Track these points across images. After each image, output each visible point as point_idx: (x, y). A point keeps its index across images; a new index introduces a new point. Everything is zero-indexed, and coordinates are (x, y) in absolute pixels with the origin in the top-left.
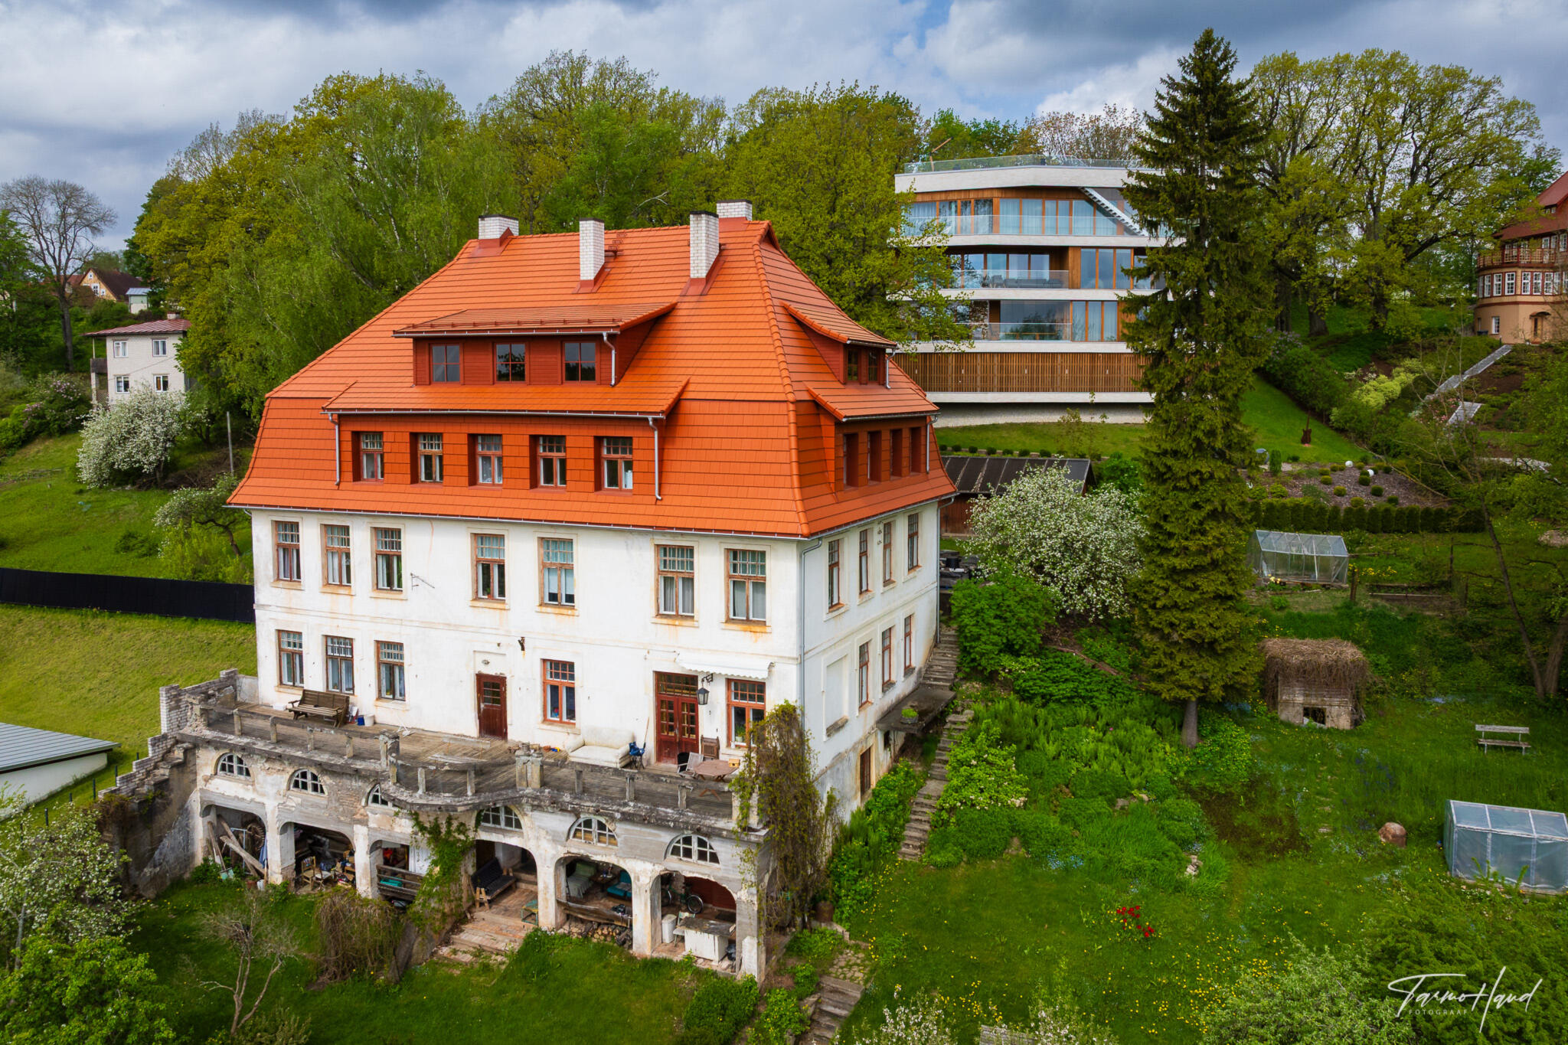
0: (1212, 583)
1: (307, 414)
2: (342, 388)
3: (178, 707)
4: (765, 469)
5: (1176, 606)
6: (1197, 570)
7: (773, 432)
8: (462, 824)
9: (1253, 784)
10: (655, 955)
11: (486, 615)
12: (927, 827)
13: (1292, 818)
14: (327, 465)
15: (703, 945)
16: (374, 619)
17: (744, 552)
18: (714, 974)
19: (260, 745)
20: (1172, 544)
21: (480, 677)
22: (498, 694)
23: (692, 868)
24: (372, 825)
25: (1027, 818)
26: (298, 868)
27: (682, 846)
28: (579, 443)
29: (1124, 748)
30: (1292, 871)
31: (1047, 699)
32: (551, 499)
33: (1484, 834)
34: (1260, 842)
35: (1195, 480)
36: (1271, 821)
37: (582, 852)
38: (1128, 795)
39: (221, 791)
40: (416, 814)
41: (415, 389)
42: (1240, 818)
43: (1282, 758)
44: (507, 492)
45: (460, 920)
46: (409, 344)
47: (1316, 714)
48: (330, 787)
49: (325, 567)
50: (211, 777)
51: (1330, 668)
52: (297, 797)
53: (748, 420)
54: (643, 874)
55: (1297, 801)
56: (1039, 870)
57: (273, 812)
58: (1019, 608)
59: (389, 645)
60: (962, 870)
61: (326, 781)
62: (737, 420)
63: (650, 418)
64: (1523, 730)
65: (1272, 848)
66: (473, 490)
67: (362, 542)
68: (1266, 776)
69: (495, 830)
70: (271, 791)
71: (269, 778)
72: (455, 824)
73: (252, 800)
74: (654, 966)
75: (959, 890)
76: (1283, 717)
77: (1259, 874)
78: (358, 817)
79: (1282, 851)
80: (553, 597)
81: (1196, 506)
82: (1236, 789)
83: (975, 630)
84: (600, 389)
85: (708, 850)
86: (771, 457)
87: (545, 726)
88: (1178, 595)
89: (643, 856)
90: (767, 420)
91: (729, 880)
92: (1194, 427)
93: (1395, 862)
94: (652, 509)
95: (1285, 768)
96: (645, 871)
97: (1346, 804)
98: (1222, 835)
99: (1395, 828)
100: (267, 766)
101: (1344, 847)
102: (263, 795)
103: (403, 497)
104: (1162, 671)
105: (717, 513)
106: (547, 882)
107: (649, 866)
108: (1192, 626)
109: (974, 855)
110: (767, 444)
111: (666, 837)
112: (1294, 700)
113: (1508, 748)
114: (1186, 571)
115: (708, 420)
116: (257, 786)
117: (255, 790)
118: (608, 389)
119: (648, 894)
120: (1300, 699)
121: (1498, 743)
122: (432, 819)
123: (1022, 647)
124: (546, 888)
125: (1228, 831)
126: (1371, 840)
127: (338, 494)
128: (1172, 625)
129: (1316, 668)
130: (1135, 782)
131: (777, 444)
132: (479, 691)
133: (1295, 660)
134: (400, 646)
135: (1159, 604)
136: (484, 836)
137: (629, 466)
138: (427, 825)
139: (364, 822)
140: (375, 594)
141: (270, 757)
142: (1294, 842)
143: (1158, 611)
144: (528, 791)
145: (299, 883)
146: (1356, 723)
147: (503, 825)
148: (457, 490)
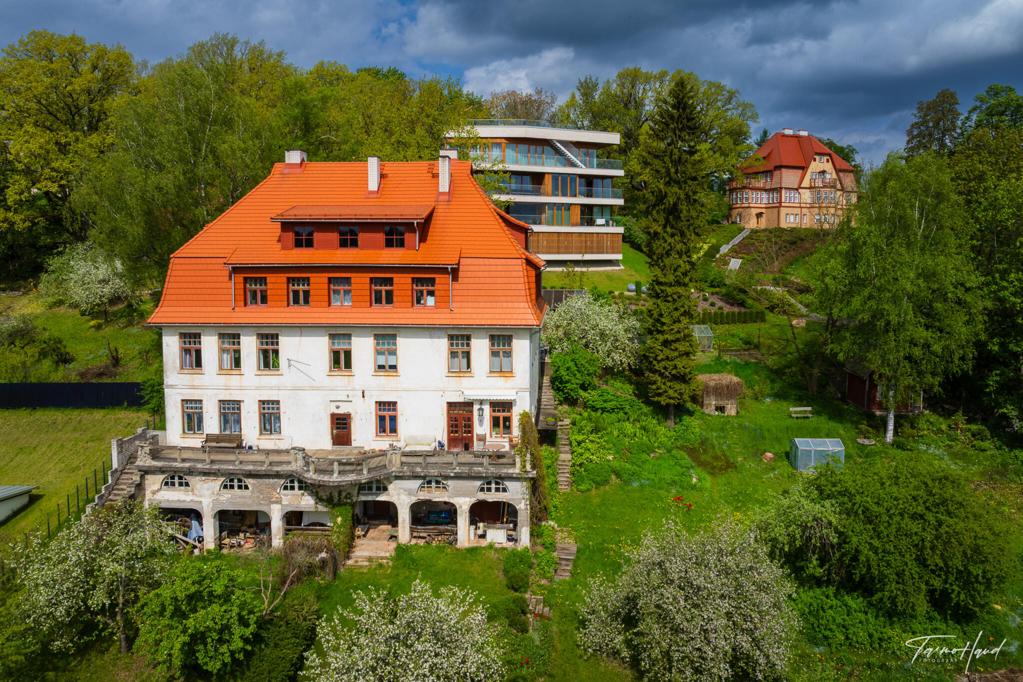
0: (682, 347)
1: (216, 267)
2: (231, 252)
3: (122, 452)
4: (512, 293)
5: (667, 358)
6: (677, 340)
7: (514, 274)
8: (349, 494)
9: (703, 443)
10: (471, 546)
11: (340, 380)
12: (568, 475)
13: (725, 455)
14: (227, 297)
15: (497, 536)
16: (258, 388)
17: (499, 336)
18: (506, 549)
19: (199, 466)
20: (665, 328)
21: (333, 416)
22: (346, 424)
23: (492, 497)
24: (284, 503)
25: (615, 464)
26: (220, 538)
27: (485, 486)
28: (402, 282)
29: (644, 428)
30: (734, 477)
31: (604, 410)
32: (383, 315)
33: (810, 451)
34: (715, 467)
35: (675, 297)
36: (716, 458)
37: (427, 498)
38: (654, 452)
39: (166, 498)
40: (317, 492)
41: (283, 252)
42: (703, 458)
43: (712, 430)
44: (354, 310)
45: (350, 546)
46: (279, 225)
47: (721, 409)
48: (253, 485)
49: (221, 360)
50: (158, 490)
51: (728, 387)
52: (227, 495)
53: (499, 268)
54: (463, 504)
55: (725, 448)
56: (629, 488)
57: (208, 506)
58: (587, 365)
59: (268, 402)
60: (594, 492)
61: (250, 482)
62: (493, 268)
63: (449, 267)
64: (809, 409)
65: (721, 469)
66: (330, 309)
67: (249, 345)
68: (707, 439)
69: (372, 494)
70: (207, 493)
71: (206, 486)
72: (344, 494)
73: (191, 501)
74: (472, 551)
75: (596, 501)
76: (707, 412)
77: (722, 479)
78: (274, 499)
79: (725, 469)
80: (381, 367)
81: (676, 309)
82: (696, 445)
83: (567, 377)
84: (410, 252)
85: (501, 486)
86: (514, 286)
87: (378, 439)
88: (667, 352)
89: (464, 495)
90: (511, 268)
91: (513, 500)
92: (675, 270)
93: (773, 469)
94: (449, 316)
95: (715, 434)
96: (465, 502)
97: (745, 447)
98: (699, 466)
99: (769, 455)
100: (204, 478)
101: (751, 465)
102: (201, 496)
103: (283, 315)
104: (660, 391)
105: (486, 316)
106: (404, 516)
107: (468, 499)
108: (675, 367)
109: (598, 484)
110: (512, 280)
111: (478, 483)
112: (712, 402)
113: (804, 418)
114: (673, 341)
115: (471, 268)
116: (196, 492)
117: (194, 494)
118: (415, 252)
119: (468, 514)
120: (714, 403)
121: (799, 415)
122: (328, 493)
123: (589, 385)
124: (404, 521)
125: (702, 464)
126: (761, 460)
127: (234, 315)
128: (665, 368)
129: (722, 387)
130: (656, 445)
131: (517, 281)
132: (332, 423)
133: (712, 383)
134: (278, 402)
135: (659, 358)
136: (363, 498)
137: (431, 293)
138: (325, 498)
139: (279, 502)
140: (259, 373)
141: (206, 474)
142: (730, 466)
143: (659, 362)
144: (394, 469)
145: (221, 547)
146: (738, 412)
147: (374, 491)
148: (321, 309)
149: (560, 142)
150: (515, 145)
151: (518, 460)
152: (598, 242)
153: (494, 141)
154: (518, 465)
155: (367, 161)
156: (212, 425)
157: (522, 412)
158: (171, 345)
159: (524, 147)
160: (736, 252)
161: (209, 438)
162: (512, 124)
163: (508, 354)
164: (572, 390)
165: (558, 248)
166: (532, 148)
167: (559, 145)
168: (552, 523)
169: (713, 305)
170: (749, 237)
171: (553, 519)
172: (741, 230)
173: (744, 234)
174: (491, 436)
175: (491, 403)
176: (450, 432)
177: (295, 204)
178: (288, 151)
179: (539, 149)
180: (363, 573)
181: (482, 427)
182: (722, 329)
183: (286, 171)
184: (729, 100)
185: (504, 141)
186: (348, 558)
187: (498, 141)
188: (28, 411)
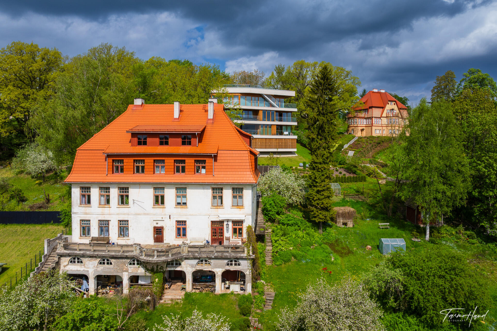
0: (326, 194)
1: (99, 154)
2: (107, 147)
3: (49, 246)
4: (243, 167)
5: (319, 199)
6: (324, 190)
7: (244, 158)
8: (162, 267)
9: (336, 241)
10: (222, 293)
11: (158, 210)
13: (347, 247)
14: (104, 169)
15: (235, 288)
16: (118, 214)
17: (237, 188)
18: (239, 294)
19: (88, 253)
20: (318, 184)
21: (155, 228)
22: (161, 232)
23: (233, 268)
24: (129, 271)
25: (294, 252)
26: (97, 289)
27: (230, 263)
28: (190, 162)
29: (308, 234)
30: (352, 258)
31: (288, 225)
32: (180, 178)
33: (389, 245)
34: (343, 253)
35: (322, 169)
36: (343, 248)
37: (201, 269)
38: (313, 245)
39: (71, 269)
40: (146, 266)
41: (132, 147)
42: (337, 248)
43: (341, 234)
44: (166, 175)
45: (162, 293)
46: (130, 135)
47: (345, 224)
48: (114, 262)
49: (100, 200)
50: (67, 265)
51: (348, 213)
52: (101, 267)
53: (237, 155)
54: (219, 272)
55: (347, 243)
56: (301, 263)
57: (92, 273)
58: (280, 203)
59: (123, 221)
60: (283, 265)
61: (113, 261)
62: (234, 155)
63: (213, 155)
64: (388, 224)
65: (346, 254)
66: (155, 175)
67: (114, 193)
68: (339, 239)
69: (173, 267)
70: (91, 266)
71: (91, 263)
72: (159, 267)
73: (83, 270)
74: (223, 295)
75: (285, 270)
76: (338, 226)
77: (346, 259)
78: (125, 270)
79: (348, 254)
80: (179, 204)
81: (323, 175)
82: (333, 242)
83: (270, 209)
84: (194, 147)
85: (237, 263)
86: (244, 164)
87: (177, 239)
88: (319, 196)
89: (219, 267)
90: (242, 155)
91: (243, 269)
92: (322, 156)
93: (371, 254)
94: (212, 178)
95: (342, 237)
96: (219, 271)
97: (357, 243)
98: (335, 252)
99: (369, 247)
100: (90, 259)
101: (360, 251)
102: (88, 268)
103: (131, 178)
104: (316, 215)
105: (230, 178)
106: (189, 278)
107: (221, 269)
108: (323, 204)
109: (285, 262)
110: (243, 161)
111: (226, 261)
112: (341, 221)
113: (386, 228)
114: (321, 191)
115: (223, 155)
116: (86, 266)
117: (85, 267)
118: (196, 147)
119: (221, 277)
120: (342, 221)
121: (383, 227)
122: (151, 267)
123: (281, 212)
124: (189, 280)
125: (336, 251)
126: (365, 249)
127: (107, 178)
128: (318, 204)
129: (345, 213)
130: (314, 242)
131: (245, 161)
132: (154, 231)
133: (341, 212)
134: (128, 221)
135: (315, 199)
136: (169, 269)
137: (204, 167)
138: (150, 269)
139: (127, 271)
140: (119, 206)
141: (91, 257)
142: (350, 252)
143: (315, 201)
144: (184, 254)
145: (97, 294)
146: (353, 226)
147: (174, 265)
148: (150, 175)
149: (266, 95)
150: (245, 97)
151: (246, 249)
152: (285, 143)
153: (235, 94)
154: (246, 252)
155: (173, 104)
156: (95, 232)
157: (248, 226)
158: (76, 192)
159: (249, 98)
160: (351, 148)
161: (93, 239)
162: (244, 87)
163: (241, 197)
164: (272, 215)
165: (266, 146)
166: (253, 98)
167: (266, 96)
168: (262, 281)
169: (340, 173)
170: (358, 141)
171: (263, 279)
172: (354, 137)
173: (355, 139)
174: (232, 238)
175: (232, 221)
176: (212, 236)
177: (138, 124)
178: (136, 99)
179: (257, 98)
180: (168, 307)
181: (228, 233)
182: (345, 185)
183: (135, 108)
184: (347, 76)
185: (239, 94)
186: (161, 299)
187: (237, 94)
188: (3, 225)
